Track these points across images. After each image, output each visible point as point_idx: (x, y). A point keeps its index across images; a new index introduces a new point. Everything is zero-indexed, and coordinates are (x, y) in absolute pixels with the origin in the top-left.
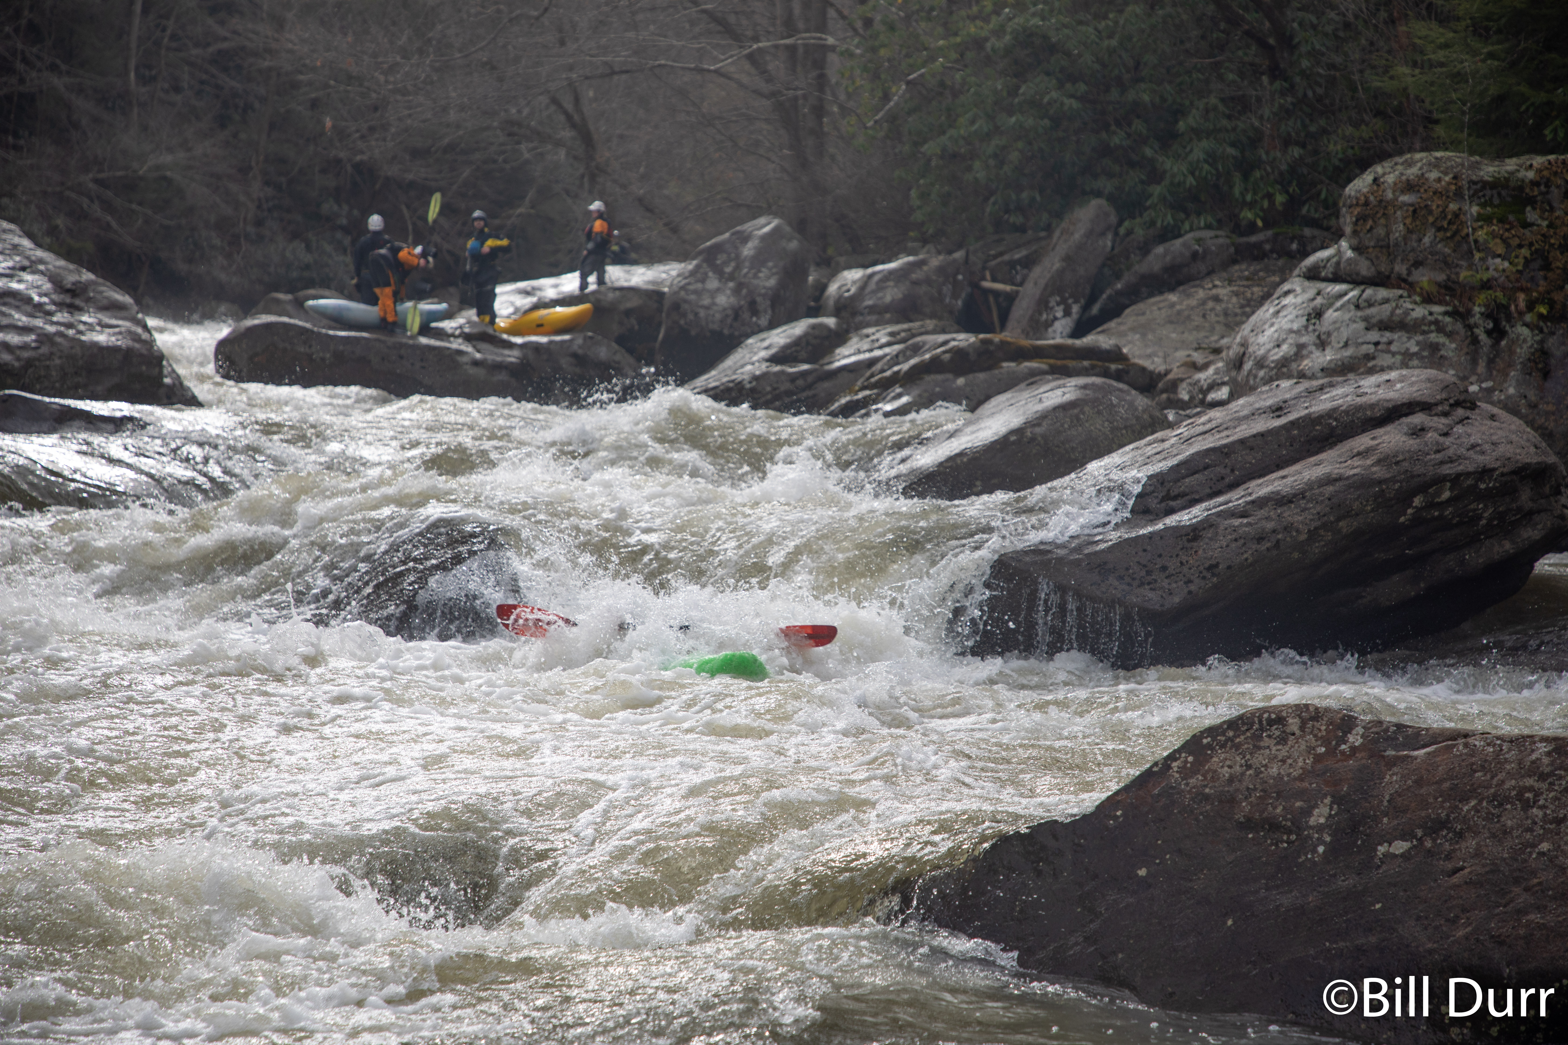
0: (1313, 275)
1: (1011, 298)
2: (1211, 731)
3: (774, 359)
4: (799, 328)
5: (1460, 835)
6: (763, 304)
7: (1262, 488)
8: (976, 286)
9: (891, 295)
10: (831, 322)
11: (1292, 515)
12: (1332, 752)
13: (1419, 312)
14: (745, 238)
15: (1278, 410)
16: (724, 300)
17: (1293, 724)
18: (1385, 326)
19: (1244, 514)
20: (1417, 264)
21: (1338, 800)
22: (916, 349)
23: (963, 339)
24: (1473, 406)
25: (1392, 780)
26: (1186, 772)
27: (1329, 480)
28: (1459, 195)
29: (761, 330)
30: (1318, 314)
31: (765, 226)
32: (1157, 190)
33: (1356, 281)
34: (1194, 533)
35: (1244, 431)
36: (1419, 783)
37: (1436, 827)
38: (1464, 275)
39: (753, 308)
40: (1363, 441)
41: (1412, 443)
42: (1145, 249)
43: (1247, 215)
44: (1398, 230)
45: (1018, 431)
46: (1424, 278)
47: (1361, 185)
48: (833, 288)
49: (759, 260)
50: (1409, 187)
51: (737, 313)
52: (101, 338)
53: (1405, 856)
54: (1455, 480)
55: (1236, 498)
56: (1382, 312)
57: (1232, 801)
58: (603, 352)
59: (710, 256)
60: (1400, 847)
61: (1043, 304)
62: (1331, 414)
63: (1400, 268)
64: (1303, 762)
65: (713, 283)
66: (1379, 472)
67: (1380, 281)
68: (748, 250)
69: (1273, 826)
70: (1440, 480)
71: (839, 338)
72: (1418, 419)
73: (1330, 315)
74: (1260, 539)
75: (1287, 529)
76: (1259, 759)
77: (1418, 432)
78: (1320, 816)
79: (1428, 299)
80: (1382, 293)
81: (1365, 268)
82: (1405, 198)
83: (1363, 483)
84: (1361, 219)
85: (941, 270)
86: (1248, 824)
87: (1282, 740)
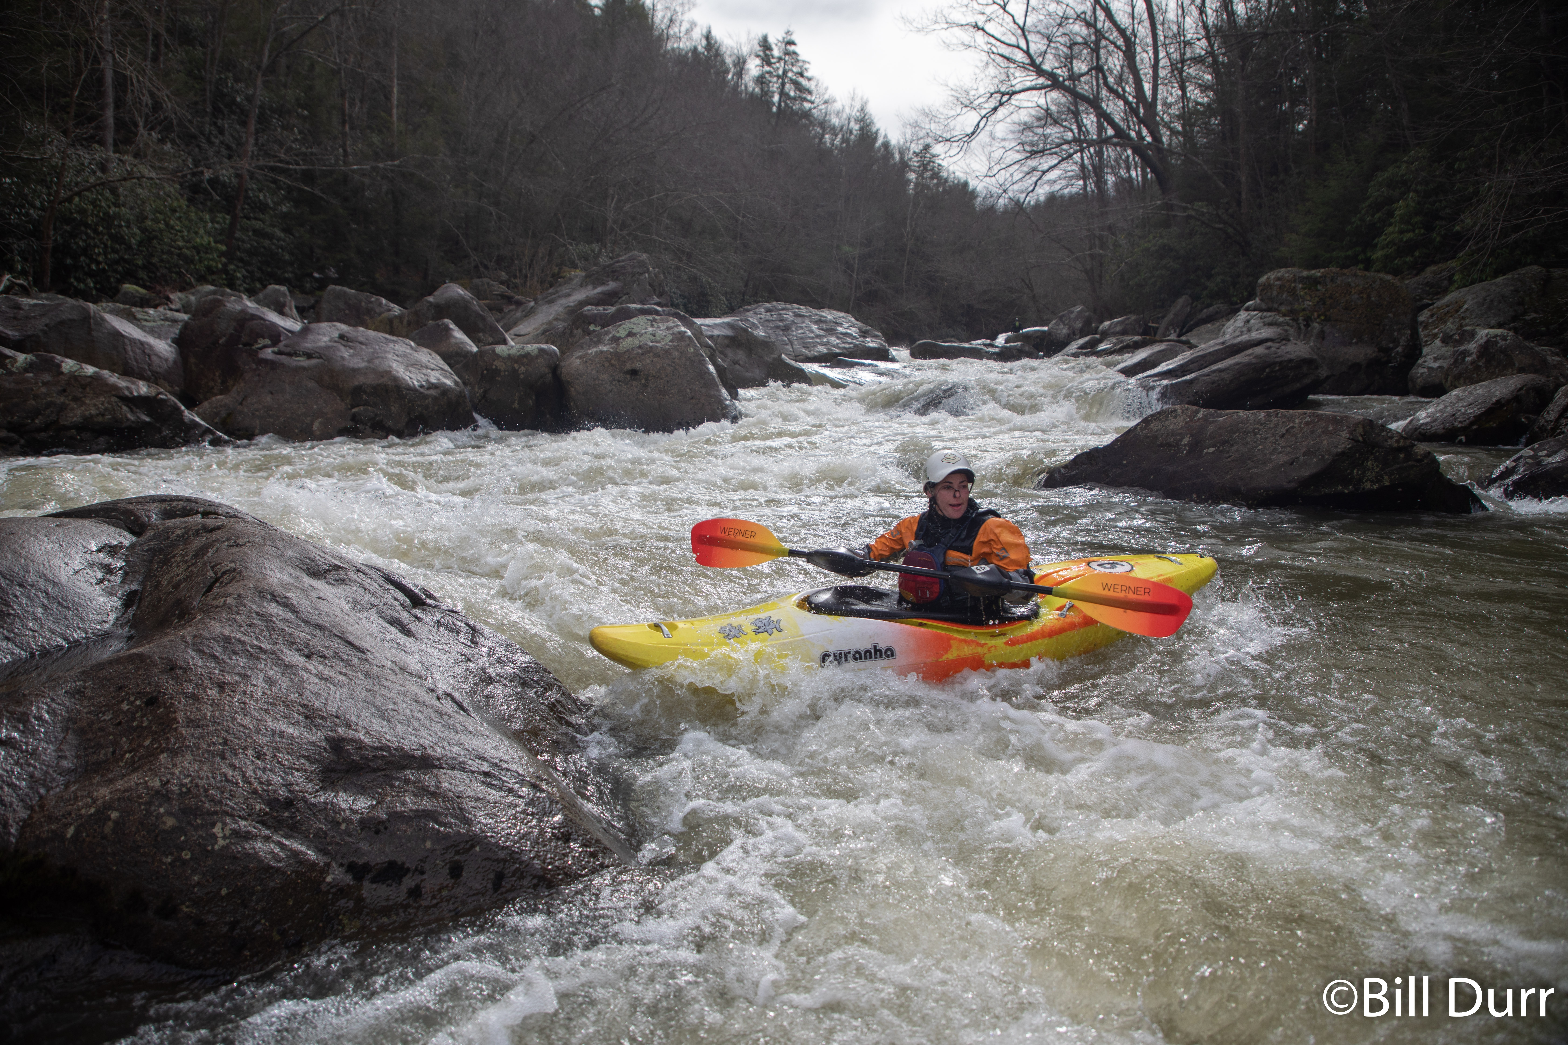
0: (1247, 309)
1: (1157, 328)
2: (1151, 416)
3: (1079, 348)
4: (1087, 339)
5: (1232, 445)
6: (1077, 332)
7: (1214, 367)
8: (1146, 325)
9: (1118, 328)
10: (1098, 336)
11: (1224, 375)
12: (1191, 420)
13: (1281, 319)
14: (1072, 312)
15: (1223, 343)
16: (1065, 331)
17: (1179, 412)
18: (1270, 324)
19: (1208, 375)
20: (1281, 304)
21: (1192, 435)
22: (1122, 342)
23: (1137, 338)
24: (1289, 340)
25: (1211, 428)
26: (1142, 429)
27: (1237, 364)
28: (1295, 281)
29: (1075, 340)
30: (1248, 321)
31: (1078, 309)
32: (1205, 292)
33: (1260, 310)
34: (1191, 382)
35: (1211, 350)
36: (1220, 428)
37: (1224, 443)
38: (1296, 306)
39: (1074, 334)
40: (1250, 351)
41: (1267, 351)
42: (1201, 311)
43: (1235, 299)
44: (1275, 293)
45: (1145, 359)
46: (1283, 308)
47: (1263, 279)
48: (1101, 327)
49: (1076, 319)
50: (1278, 279)
51: (1069, 335)
52: (871, 345)
53: (1213, 453)
54: (1281, 363)
55: (1206, 370)
56: (1269, 320)
57: (1156, 438)
58: (1027, 349)
59: (1061, 318)
60: (1211, 450)
61: (1167, 329)
62: (1239, 343)
63: (1275, 305)
64: (1182, 424)
65: (1061, 326)
66: (1254, 361)
67: (1269, 310)
68: (1072, 316)
69: (1169, 445)
70: (1275, 363)
71: (1100, 341)
72: (1269, 344)
73: (1252, 321)
74: (1213, 383)
75: (1223, 379)
76: (1167, 423)
77: (1269, 348)
78: (1185, 441)
79: (1284, 315)
80: (1269, 314)
81: (1264, 306)
82: (1277, 283)
83: (1248, 365)
84: (1263, 290)
85: (1135, 320)
86: (1162, 445)
87: (1175, 417)
